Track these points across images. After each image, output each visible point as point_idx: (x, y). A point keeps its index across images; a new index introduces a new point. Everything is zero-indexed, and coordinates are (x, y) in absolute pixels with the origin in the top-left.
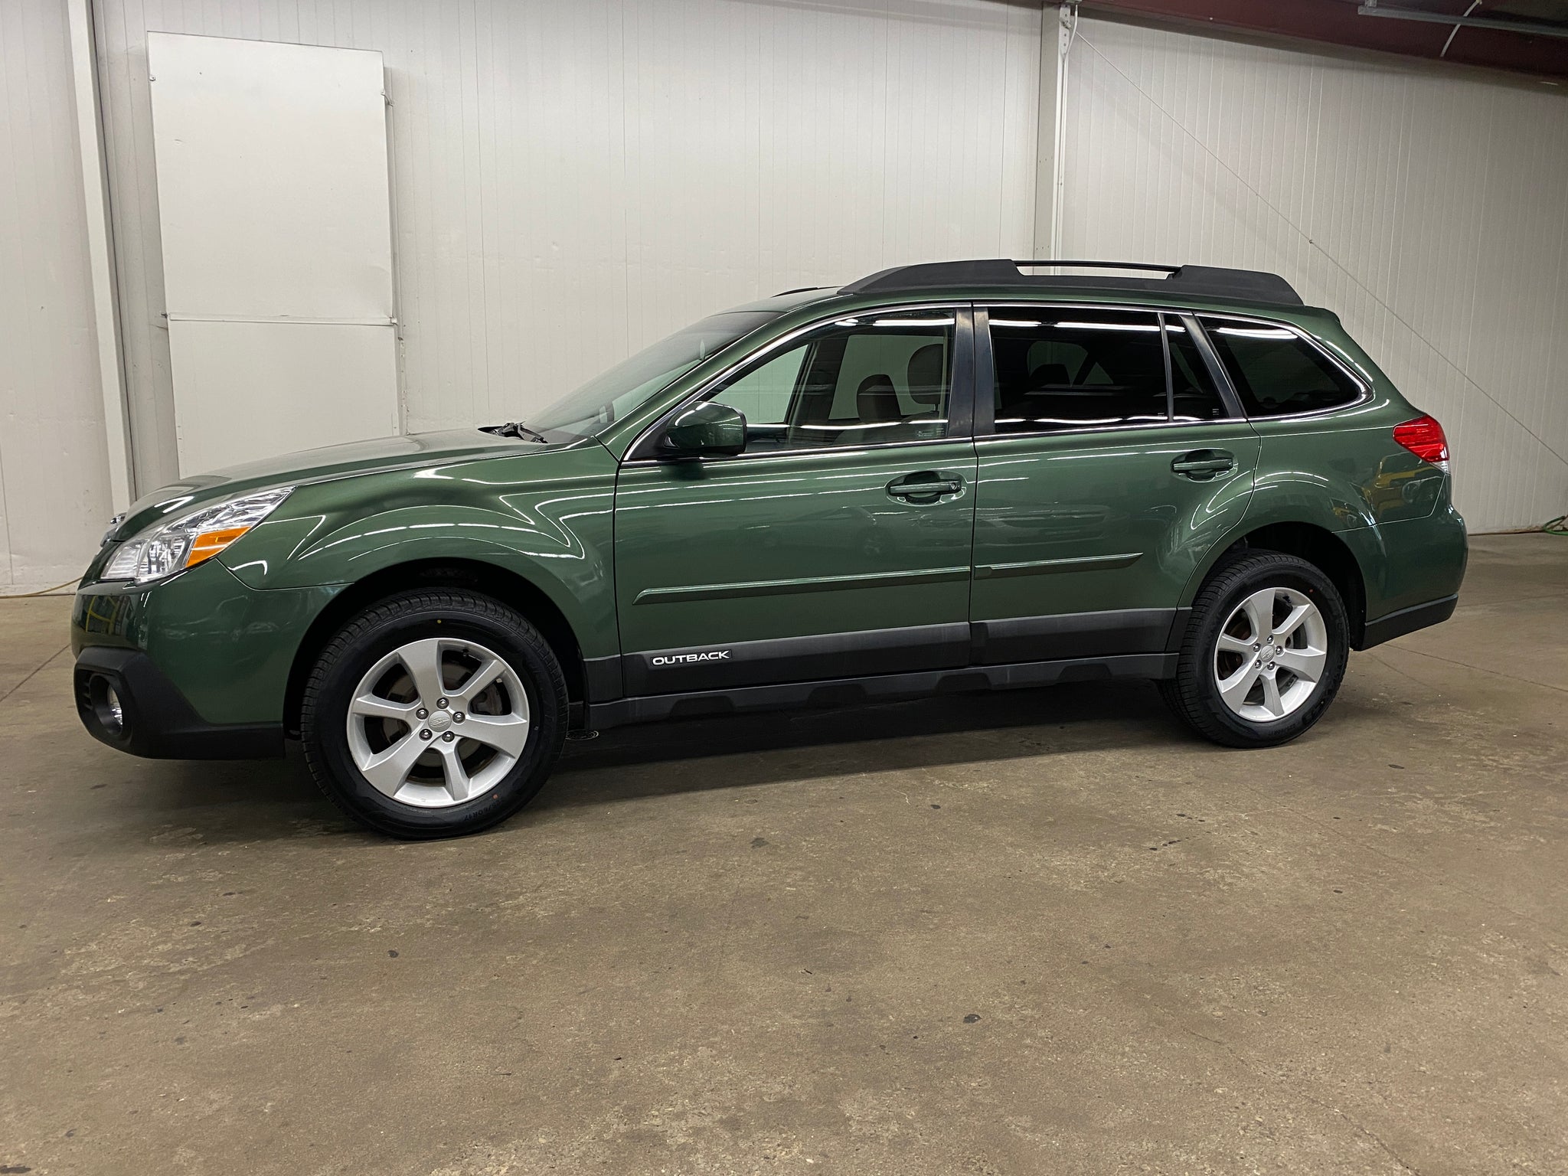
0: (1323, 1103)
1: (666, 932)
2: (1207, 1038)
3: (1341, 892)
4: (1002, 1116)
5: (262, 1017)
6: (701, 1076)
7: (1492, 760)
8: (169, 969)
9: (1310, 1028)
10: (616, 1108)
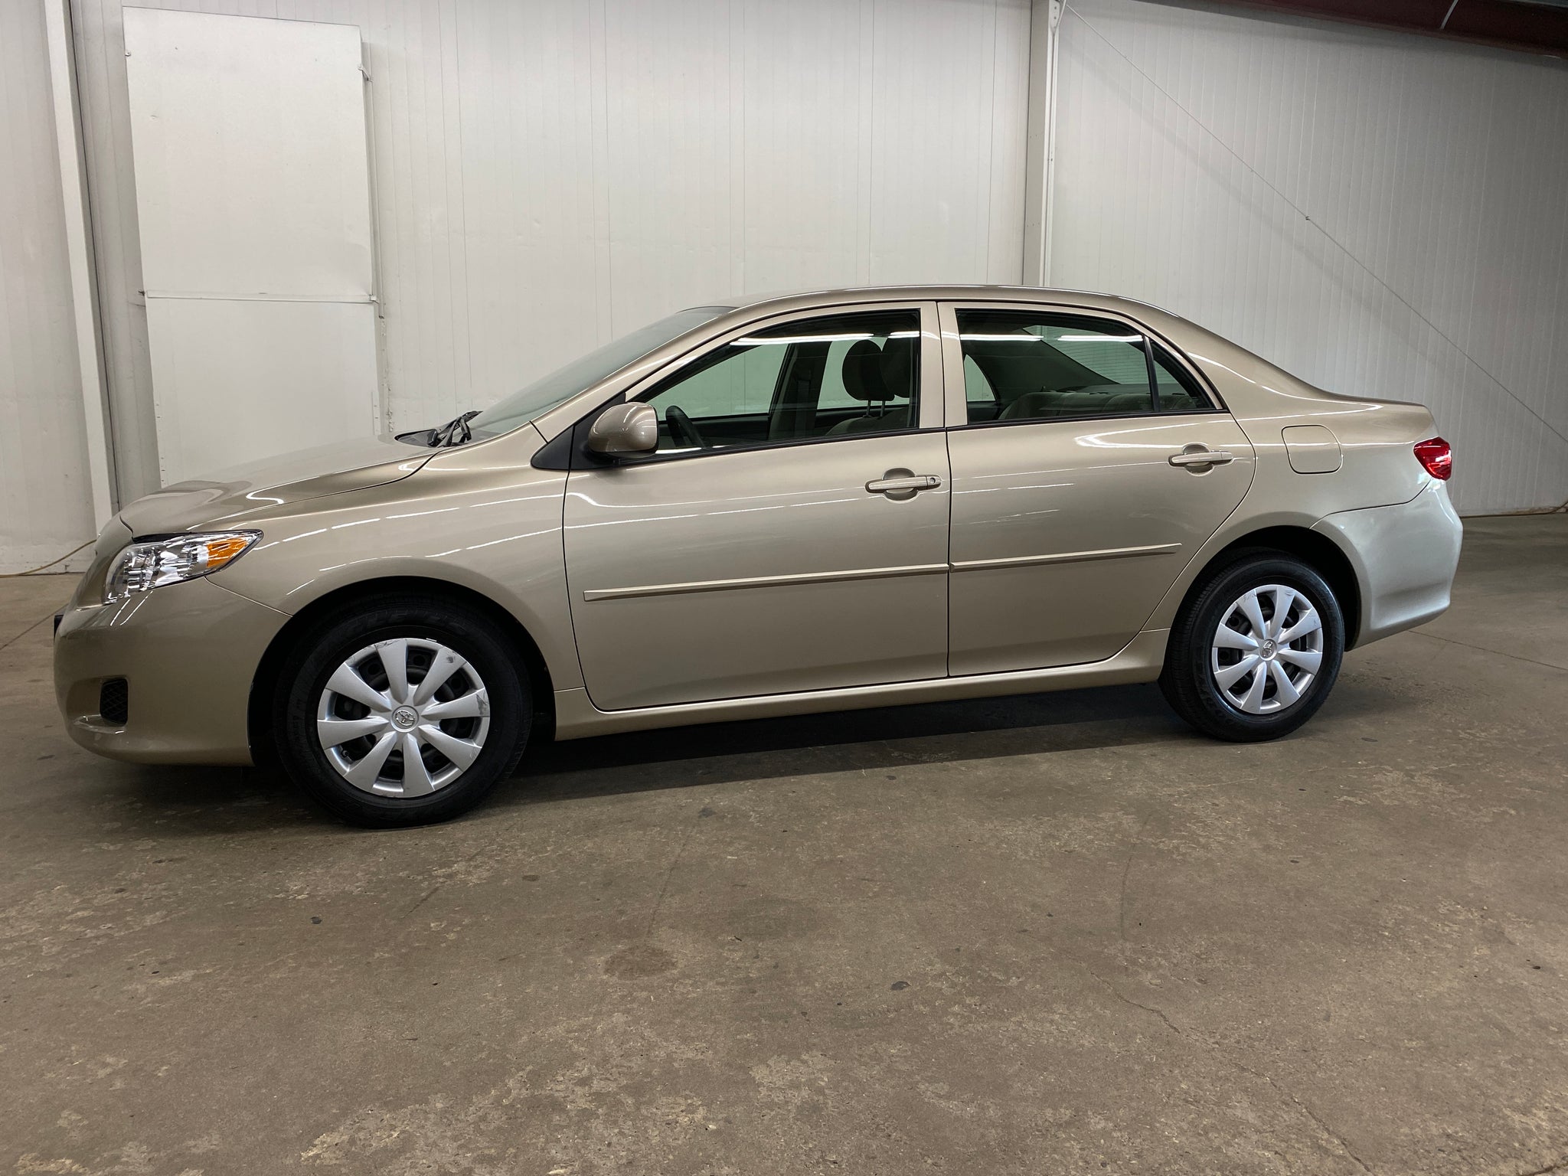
0: (1253, 1070)
1: (598, 900)
2: (1141, 1006)
3: (1298, 862)
4: (917, 1082)
5: (172, 982)
6: (612, 1042)
7: (1469, 733)
8: (86, 934)
9: (1250, 996)
10: (521, 1074)
